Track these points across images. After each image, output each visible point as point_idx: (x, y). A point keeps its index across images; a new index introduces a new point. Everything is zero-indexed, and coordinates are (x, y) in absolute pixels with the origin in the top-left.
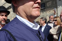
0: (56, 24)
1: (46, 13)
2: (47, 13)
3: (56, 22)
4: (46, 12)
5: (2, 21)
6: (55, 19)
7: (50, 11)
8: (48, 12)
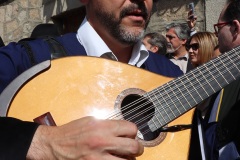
0: (195, 60)
1: (161, 20)
2: (166, 19)
3: (197, 52)
4: (158, 15)
5: (126, 19)
6: (193, 42)
7: (175, 9)
8: (169, 14)
